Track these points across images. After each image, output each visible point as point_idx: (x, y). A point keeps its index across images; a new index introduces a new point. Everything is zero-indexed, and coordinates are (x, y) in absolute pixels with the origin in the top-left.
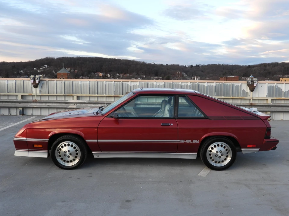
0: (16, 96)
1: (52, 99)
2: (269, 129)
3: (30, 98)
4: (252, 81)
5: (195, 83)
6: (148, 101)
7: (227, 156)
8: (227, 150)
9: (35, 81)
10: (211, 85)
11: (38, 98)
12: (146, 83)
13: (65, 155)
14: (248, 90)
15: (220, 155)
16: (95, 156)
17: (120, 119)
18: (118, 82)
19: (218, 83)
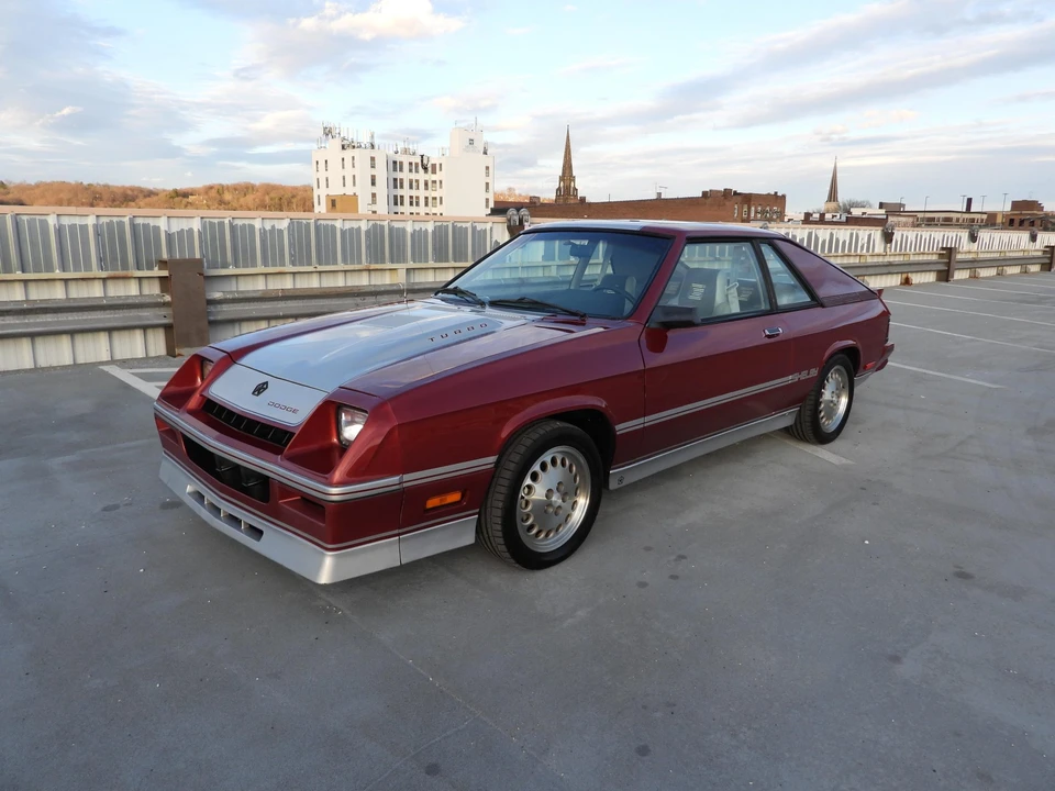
5: (382, 223)
6: (241, 289)
12: (226, 221)
16: (614, 485)
18: (115, 219)
19: (440, 224)
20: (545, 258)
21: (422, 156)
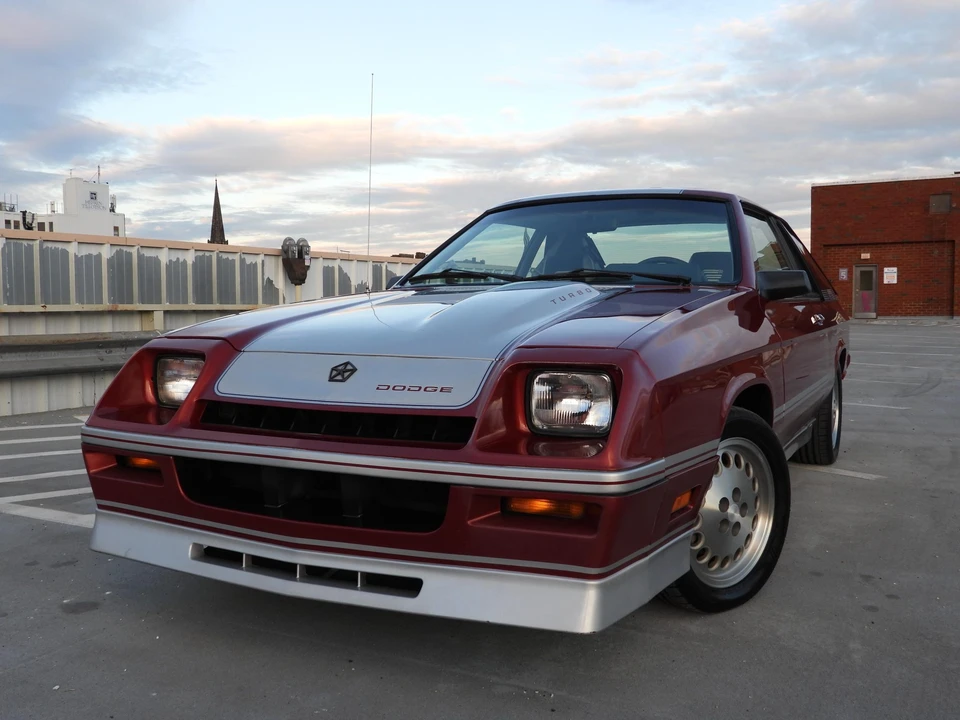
5: (128, 249)
21: (24, 213)
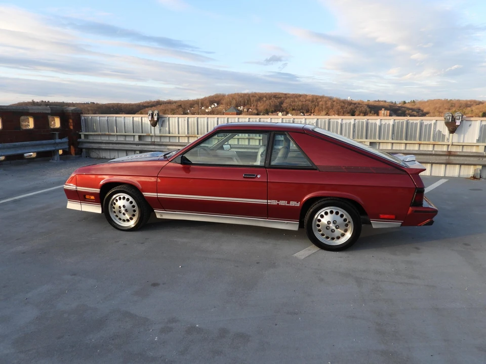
0: (134, 136)
1: (172, 140)
2: (420, 191)
3: (149, 140)
4: (453, 116)
5: (363, 120)
7: (346, 231)
8: (345, 220)
9: (152, 117)
10: (386, 123)
11: (157, 140)
13: (120, 212)
14: (445, 131)
15: (334, 228)
16: (158, 216)
17: (192, 166)
19: (398, 121)
20: (478, 141)
